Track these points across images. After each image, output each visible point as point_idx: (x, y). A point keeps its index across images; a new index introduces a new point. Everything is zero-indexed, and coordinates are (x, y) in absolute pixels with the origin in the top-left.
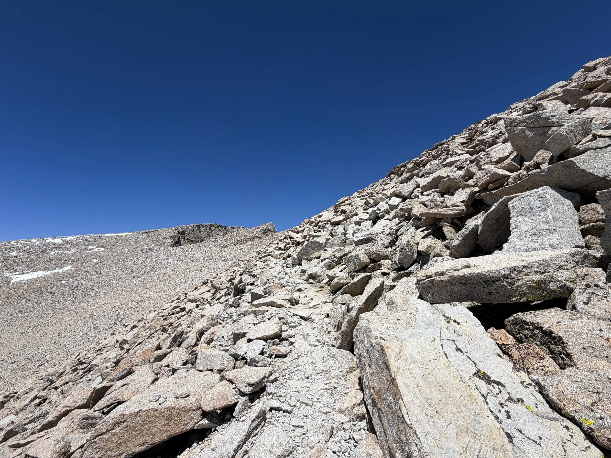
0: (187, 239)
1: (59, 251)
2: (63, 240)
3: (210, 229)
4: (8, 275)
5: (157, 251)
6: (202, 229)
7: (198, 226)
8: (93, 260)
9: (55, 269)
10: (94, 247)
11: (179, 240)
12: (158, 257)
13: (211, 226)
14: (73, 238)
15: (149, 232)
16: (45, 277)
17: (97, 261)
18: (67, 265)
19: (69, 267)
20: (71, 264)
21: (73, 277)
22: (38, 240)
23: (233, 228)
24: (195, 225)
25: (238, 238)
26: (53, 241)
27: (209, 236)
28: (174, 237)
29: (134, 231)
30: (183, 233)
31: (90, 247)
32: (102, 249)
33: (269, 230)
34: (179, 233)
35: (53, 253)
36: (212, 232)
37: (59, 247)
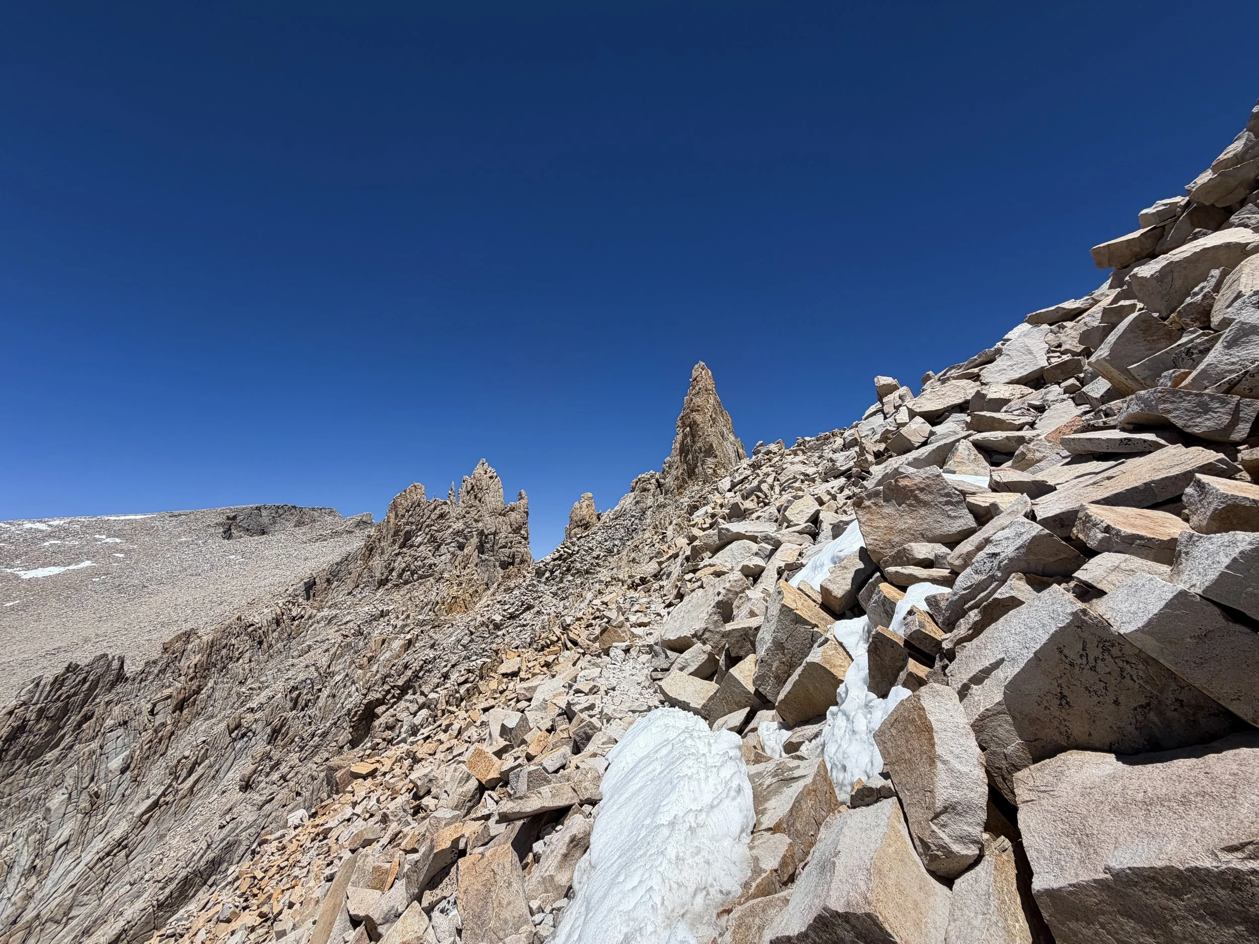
0: (240, 527)
1: (56, 542)
2: (50, 526)
3: (277, 512)
4: (9, 571)
5: (203, 543)
6: (264, 513)
7: (258, 508)
8: (117, 555)
9: (70, 564)
10: (104, 537)
11: (230, 529)
12: (211, 553)
13: (278, 507)
14: (62, 522)
15: (180, 515)
16: (64, 574)
17: (122, 555)
18: (82, 561)
19: (88, 563)
20: (88, 559)
21: (104, 574)
22: (10, 524)
23: (313, 509)
24: (254, 506)
25: (321, 532)
26: (34, 526)
27: (275, 522)
28: (222, 524)
29: (152, 512)
30: (235, 518)
31: (97, 536)
32: (118, 540)
33: (365, 522)
34: (228, 518)
35: (47, 544)
36: (279, 516)
37: (50, 536)
